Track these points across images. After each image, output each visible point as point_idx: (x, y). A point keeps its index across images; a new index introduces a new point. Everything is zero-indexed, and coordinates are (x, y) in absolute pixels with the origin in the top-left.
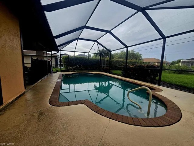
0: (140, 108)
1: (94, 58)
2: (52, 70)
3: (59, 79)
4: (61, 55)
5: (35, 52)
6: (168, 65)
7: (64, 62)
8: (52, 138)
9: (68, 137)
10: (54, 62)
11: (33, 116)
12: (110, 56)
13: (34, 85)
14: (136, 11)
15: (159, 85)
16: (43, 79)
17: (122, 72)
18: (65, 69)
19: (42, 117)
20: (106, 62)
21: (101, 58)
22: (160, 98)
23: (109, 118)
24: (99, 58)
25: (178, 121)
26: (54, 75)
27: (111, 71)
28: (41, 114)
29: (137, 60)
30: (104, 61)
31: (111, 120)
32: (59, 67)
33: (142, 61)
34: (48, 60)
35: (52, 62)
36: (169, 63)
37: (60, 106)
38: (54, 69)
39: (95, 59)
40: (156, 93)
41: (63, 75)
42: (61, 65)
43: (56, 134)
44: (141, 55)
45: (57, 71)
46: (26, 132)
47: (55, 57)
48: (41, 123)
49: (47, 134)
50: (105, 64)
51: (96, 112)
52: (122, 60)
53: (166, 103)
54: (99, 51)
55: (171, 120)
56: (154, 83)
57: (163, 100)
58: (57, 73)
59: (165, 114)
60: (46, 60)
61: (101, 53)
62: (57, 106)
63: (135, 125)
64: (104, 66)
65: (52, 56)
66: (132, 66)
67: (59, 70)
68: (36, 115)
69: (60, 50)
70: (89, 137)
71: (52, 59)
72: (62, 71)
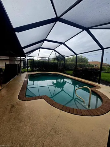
0: (83, 102)
1: (52, 61)
2: (21, 71)
3: (26, 78)
4: (27, 59)
5: (8, 57)
6: (108, 67)
7: (30, 65)
8: (20, 125)
9: (31, 124)
10: (22, 65)
11: (6, 108)
12: (64, 60)
13: (7, 84)
14: (82, 30)
15: (99, 83)
16: (14, 78)
17: (73, 73)
18: (31, 70)
19: (13, 109)
20: (61, 65)
21: (58, 61)
22: (99, 93)
23: (61, 110)
24: (56, 61)
25: (108, 112)
26: (22, 75)
27: (65, 71)
28: (13, 107)
29: (85, 63)
30: (60, 64)
31: (62, 111)
32: (26, 68)
33: (88, 64)
34: (18, 64)
35: (21, 65)
36: (108, 65)
37: (26, 101)
38: (22, 70)
39: (53, 63)
40: (96, 89)
41: (29, 75)
42: (28, 67)
43: (23, 122)
44: (88, 59)
45: (25, 72)
46: (2, 121)
47: (23, 60)
48: (12, 113)
49: (17, 122)
50: (61, 66)
51: (52, 105)
52: (73, 63)
53: (102, 98)
54: (56, 57)
55: (104, 111)
56: (96, 82)
57: (101, 96)
58: (25, 73)
59: (101, 106)
60: (16, 64)
61: (57, 58)
62: (24, 100)
63: (78, 115)
64: (60, 68)
65: (21, 60)
66: (80, 69)
67: (27, 70)
68: (9, 107)
69: (27, 56)
70: (46, 124)
71: (21, 63)
72: (28, 71)
